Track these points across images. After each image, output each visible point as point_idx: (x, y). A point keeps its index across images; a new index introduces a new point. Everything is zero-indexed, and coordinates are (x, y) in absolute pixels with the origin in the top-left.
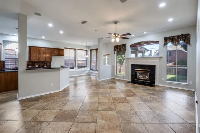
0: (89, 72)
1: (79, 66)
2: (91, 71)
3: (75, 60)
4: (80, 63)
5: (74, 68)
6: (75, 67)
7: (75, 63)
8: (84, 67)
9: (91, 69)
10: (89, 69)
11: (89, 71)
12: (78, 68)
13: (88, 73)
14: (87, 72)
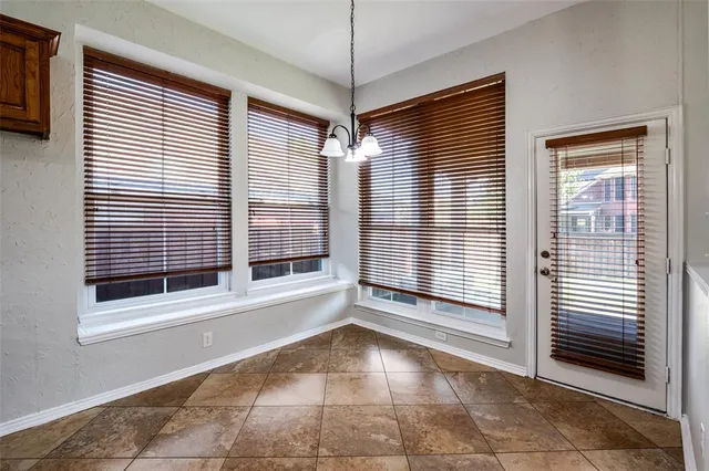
0: (351, 308)
1: (265, 255)
2: (367, 298)
3: (226, 203)
4: (269, 231)
5: (222, 276)
6: (228, 267)
7: (229, 227)
8: (310, 263)
9: (364, 283)
10: (348, 279)
11: (351, 291)
12: (257, 276)
13: (343, 314)
14: (339, 302)
